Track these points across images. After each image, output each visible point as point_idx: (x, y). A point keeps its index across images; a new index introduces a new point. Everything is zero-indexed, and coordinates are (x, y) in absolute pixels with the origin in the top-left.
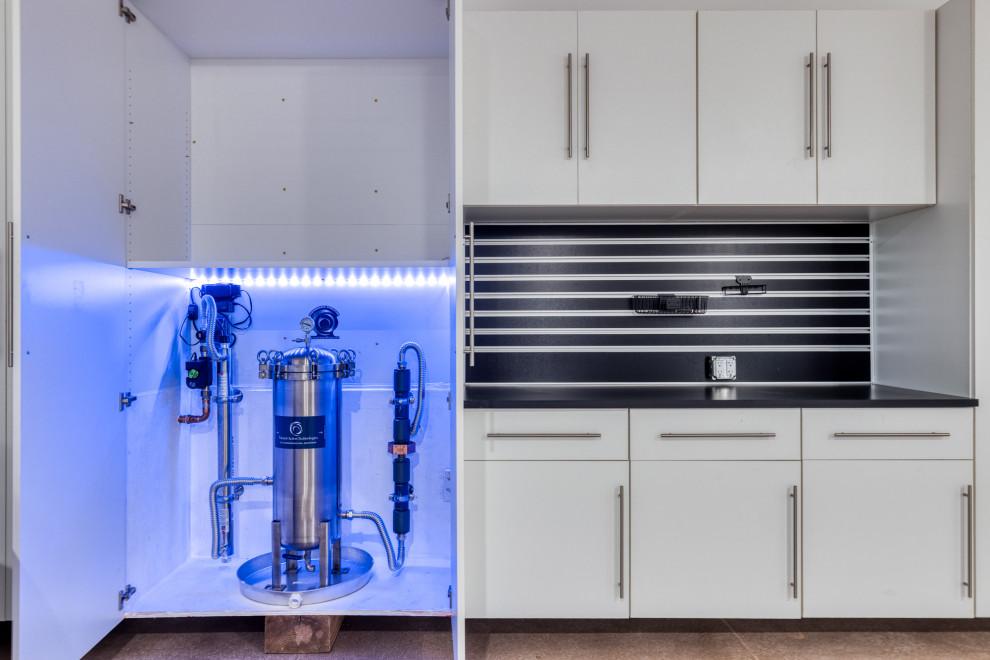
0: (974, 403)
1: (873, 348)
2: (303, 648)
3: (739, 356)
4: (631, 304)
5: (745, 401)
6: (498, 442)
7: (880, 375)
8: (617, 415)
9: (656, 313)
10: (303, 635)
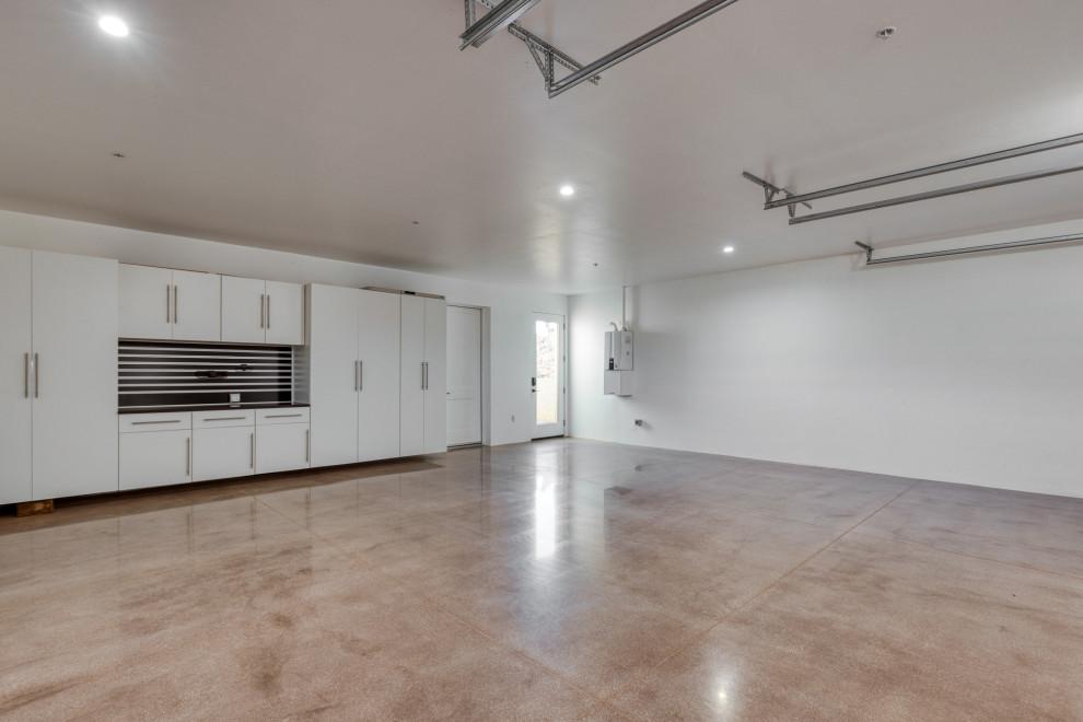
0: (308, 405)
1: (293, 390)
2: (39, 512)
3: (241, 393)
4: (196, 374)
5: (242, 407)
6: (136, 426)
7: (296, 398)
8: (188, 414)
9: (206, 377)
10: (39, 507)
